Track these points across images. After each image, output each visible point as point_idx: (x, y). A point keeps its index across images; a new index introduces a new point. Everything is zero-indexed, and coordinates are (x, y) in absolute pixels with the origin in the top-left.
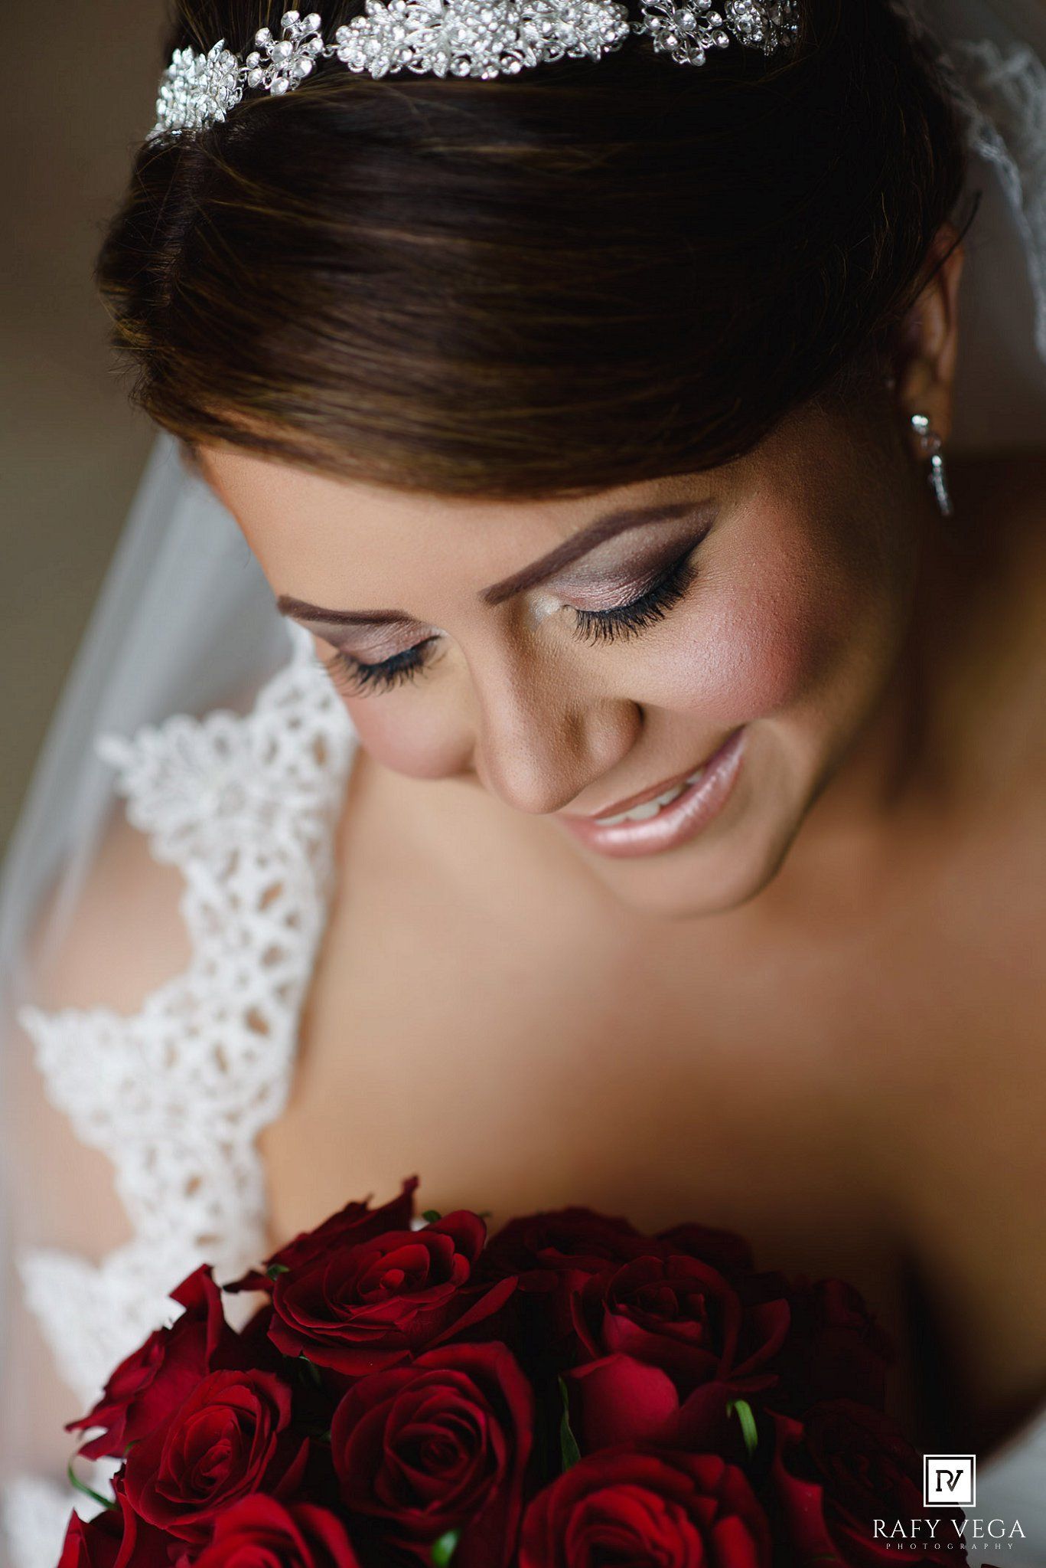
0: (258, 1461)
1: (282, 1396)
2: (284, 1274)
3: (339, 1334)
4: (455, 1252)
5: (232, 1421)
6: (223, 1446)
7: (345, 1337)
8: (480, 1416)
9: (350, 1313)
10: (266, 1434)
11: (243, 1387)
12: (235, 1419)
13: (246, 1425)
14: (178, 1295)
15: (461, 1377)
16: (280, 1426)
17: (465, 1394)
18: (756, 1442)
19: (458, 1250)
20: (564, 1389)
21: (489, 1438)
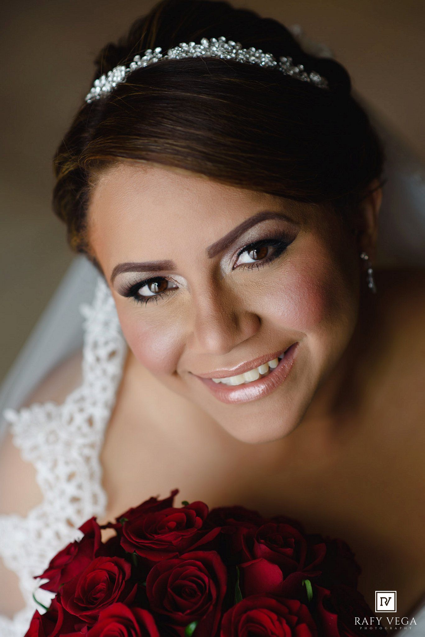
0: (117, 591)
1: (127, 567)
2: (126, 522)
3: (150, 545)
4: (196, 516)
5: (106, 577)
6: (102, 586)
7: (153, 546)
8: (206, 579)
9: (154, 537)
10: (120, 582)
11: (112, 563)
12: (108, 576)
13: (112, 579)
14: (82, 529)
15: (199, 563)
16: (126, 578)
17: (200, 570)
18: (312, 597)
19: (197, 515)
20: (238, 571)
21: (209, 589)
